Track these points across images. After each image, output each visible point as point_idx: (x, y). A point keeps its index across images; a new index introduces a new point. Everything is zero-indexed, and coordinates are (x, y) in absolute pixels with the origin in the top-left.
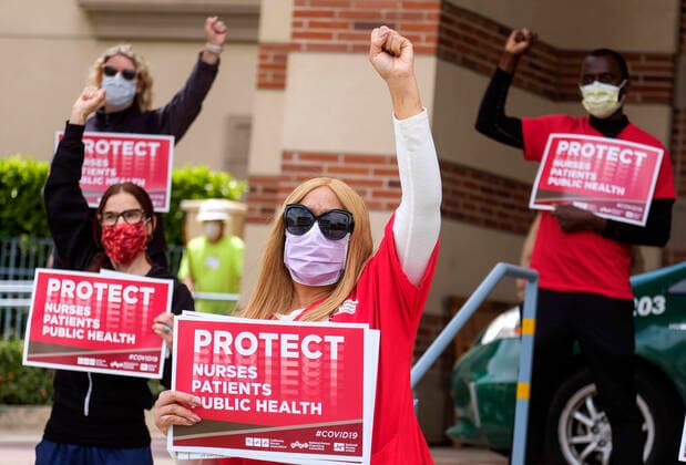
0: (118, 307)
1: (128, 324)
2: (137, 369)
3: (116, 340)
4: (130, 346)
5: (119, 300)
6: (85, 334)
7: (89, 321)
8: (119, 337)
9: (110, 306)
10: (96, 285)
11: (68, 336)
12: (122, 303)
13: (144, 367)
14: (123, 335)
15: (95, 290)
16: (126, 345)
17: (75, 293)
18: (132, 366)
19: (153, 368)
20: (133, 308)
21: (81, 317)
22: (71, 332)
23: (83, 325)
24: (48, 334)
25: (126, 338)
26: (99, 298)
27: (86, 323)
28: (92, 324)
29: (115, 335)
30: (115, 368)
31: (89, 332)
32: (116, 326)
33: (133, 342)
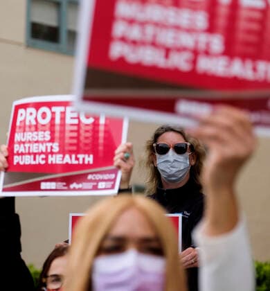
0: (75, 128)
1: (86, 145)
2: (95, 188)
3: (75, 162)
4: (89, 166)
5: (76, 121)
6: (46, 159)
7: (49, 145)
8: (77, 159)
9: (68, 128)
10: (54, 109)
11: (33, 163)
12: (78, 125)
13: (101, 185)
14: (81, 156)
15: (53, 113)
16: (84, 166)
17: (36, 119)
18: (90, 185)
19: (109, 185)
20: (90, 128)
21: (43, 142)
22: (35, 159)
23: (44, 151)
24: (18, 163)
25: (84, 159)
26: (58, 121)
27: (47, 147)
28: (52, 148)
29: (73, 156)
30: (74, 189)
31: (50, 156)
32: (74, 148)
33: (91, 162)
